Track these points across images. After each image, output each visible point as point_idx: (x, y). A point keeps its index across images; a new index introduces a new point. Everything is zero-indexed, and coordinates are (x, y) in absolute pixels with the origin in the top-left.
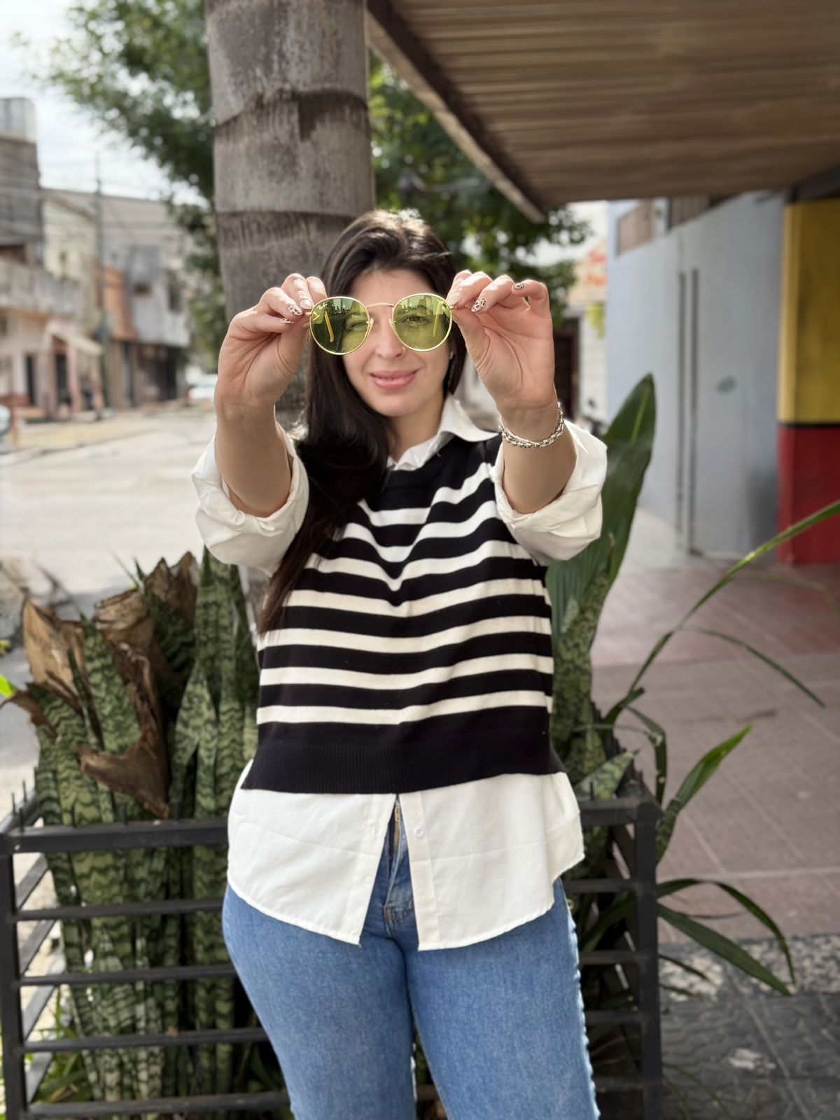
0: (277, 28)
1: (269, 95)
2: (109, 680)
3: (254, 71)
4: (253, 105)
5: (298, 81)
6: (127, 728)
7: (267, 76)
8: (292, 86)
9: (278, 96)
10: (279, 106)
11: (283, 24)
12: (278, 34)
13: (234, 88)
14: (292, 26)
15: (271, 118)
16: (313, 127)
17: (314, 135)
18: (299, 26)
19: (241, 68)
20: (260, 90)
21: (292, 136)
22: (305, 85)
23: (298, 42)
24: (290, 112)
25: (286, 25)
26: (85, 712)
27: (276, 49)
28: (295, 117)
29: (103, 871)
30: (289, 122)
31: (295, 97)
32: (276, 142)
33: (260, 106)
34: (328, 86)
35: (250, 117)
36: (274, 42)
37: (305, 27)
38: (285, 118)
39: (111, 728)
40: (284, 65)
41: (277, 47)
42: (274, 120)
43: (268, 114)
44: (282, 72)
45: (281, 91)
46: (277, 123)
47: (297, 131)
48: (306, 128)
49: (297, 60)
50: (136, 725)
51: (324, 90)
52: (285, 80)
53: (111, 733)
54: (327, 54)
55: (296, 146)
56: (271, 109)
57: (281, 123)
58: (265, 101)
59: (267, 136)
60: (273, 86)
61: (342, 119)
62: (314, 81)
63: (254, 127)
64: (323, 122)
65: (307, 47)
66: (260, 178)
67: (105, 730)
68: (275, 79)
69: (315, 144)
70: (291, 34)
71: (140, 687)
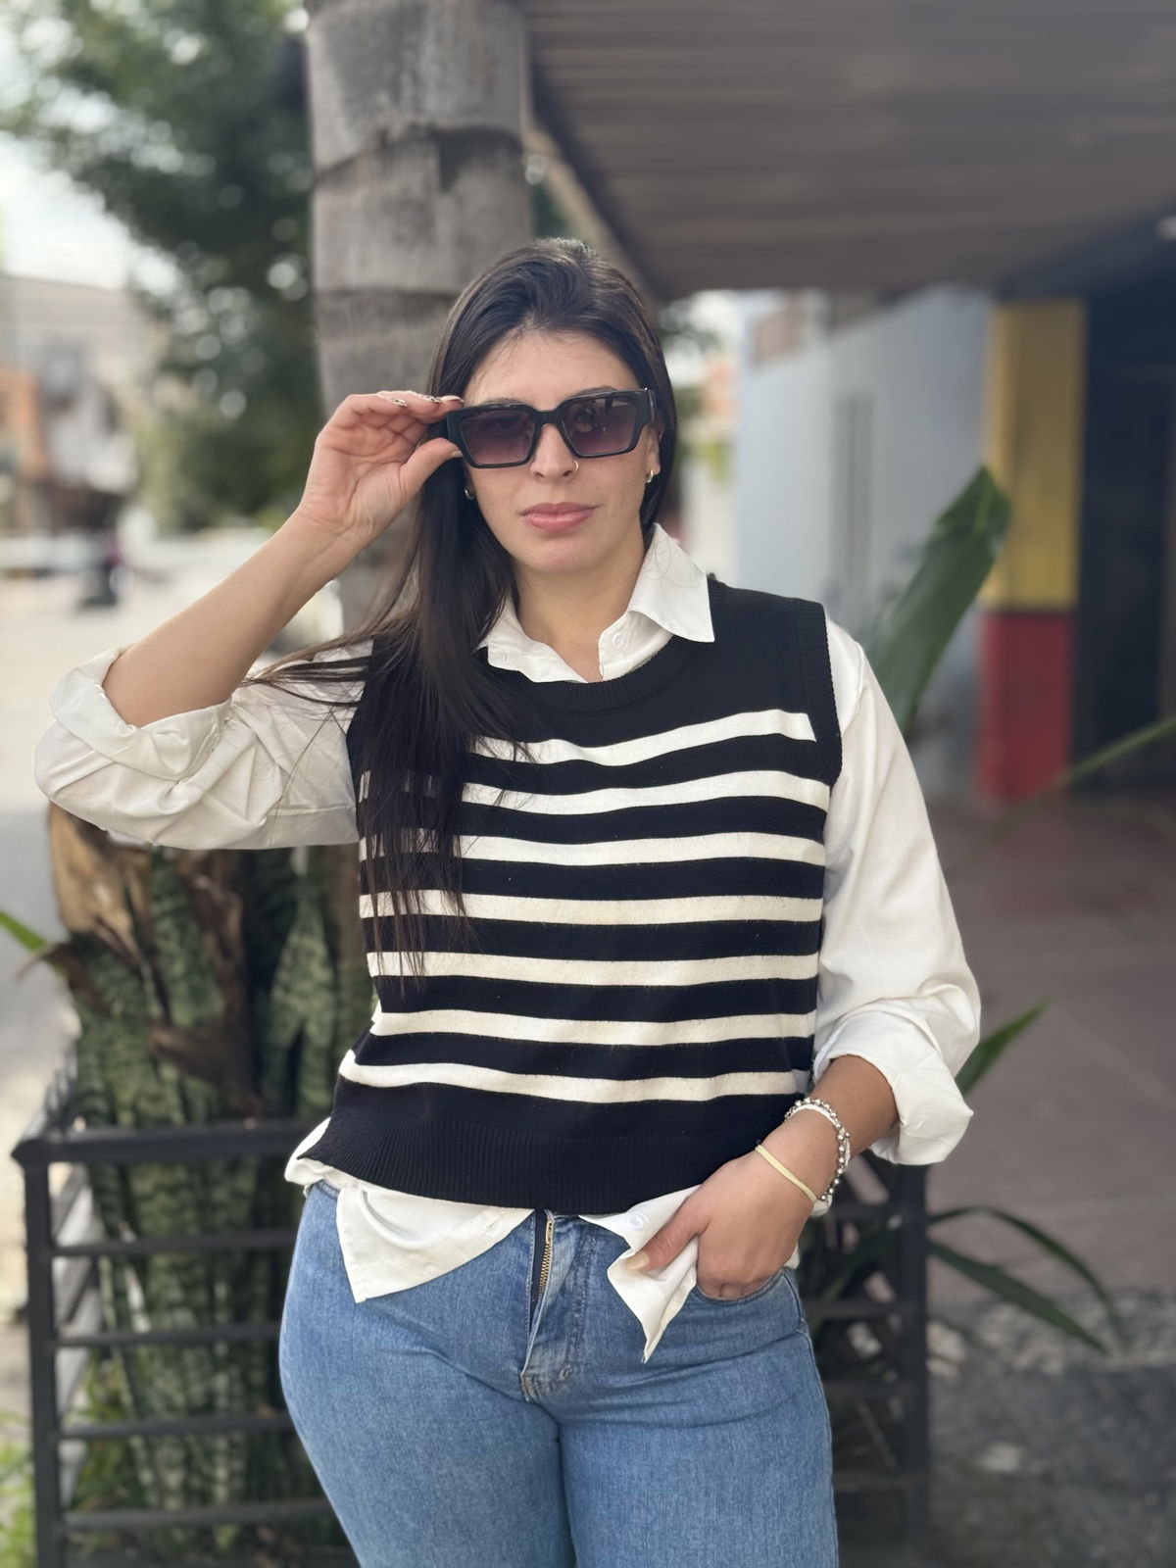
0: (409, 40)
1: (397, 129)
2: (182, 929)
3: (376, 97)
4: (373, 144)
5: (437, 113)
6: (205, 995)
7: (394, 104)
8: (430, 119)
9: (409, 133)
10: (411, 145)
11: (417, 35)
12: (411, 47)
13: (347, 119)
14: (430, 37)
15: (401, 162)
16: (458, 175)
17: (459, 187)
18: (439, 39)
20: (384, 123)
21: (428, 187)
22: (448, 118)
23: (439, 59)
24: (427, 155)
25: (423, 35)
26: (146, 971)
27: (408, 69)
28: (433, 163)
29: (173, 1191)
30: (424, 169)
31: (434, 134)
32: (405, 196)
33: (385, 148)
34: (477, 120)
35: (369, 160)
36: (404, 59)
37: (448, 40)
38: (418, 163)
39: (182, 995)
40: (418, 90)
41: (409, 65)
42: (400, 166)
43: (397, 156)
44: (414, 99)
45: (413, 127)
46: (405, 170)
47: (435, 180)
48: (447, 176)
49: (437, 83)
50: (216, 991)
51: (472, 126)
52: (418, 109)
53: (183, 1001)
54: (477, 76)
55: (433, 201)
56: (400, 150)
57: (412, 170)
58: (391, 139)
59: (393, 187)
60: (402, 119)
61: (496, 167)
62: (460, 113)
63: (376, 174)
64: (470, 169)
65: (450, 66)
66: (382, 244)
67: (175, 996)
68: (406, 110)
69: (460, 199)
70: (429, 48)
71: (220, 940)
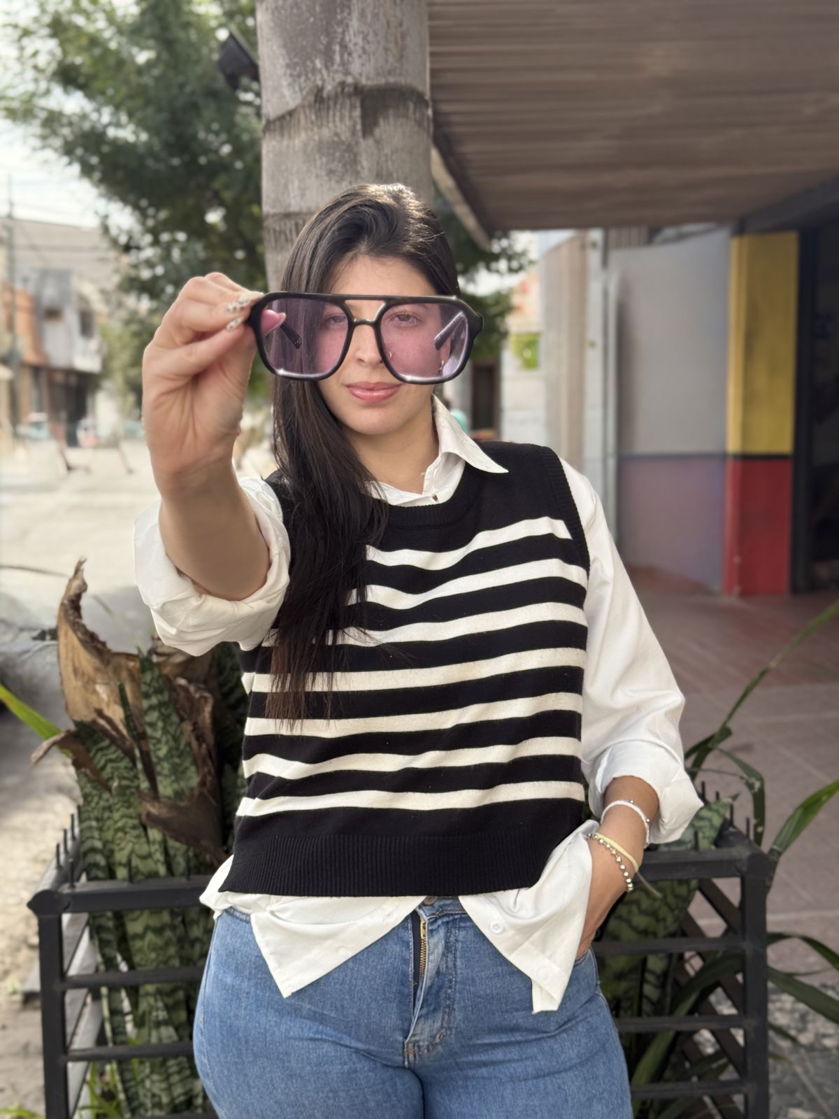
0: (339, 17)
1: (329, 88)
2: (165, 718)
3: (313, 63)
4: (311, 98)
5: (361, 75)
6: (184, 772)
7: (327, 68)
8: (354, 78)
9: (339, 90)
10: (340, 101)
11: (345, 14)
12: (340, 23)
13: (290, 80)
14: (355, 15)
15: (331, 113)
16: (376, 124)
17: (377, 132)
18: (363, 15)
19: (299, 60)
20: (319, 83)
21: (354, 133)
22: (368, 78)
23: (362, 32)
24: (352, 107)
25: (349, 14)
27: (338, 40)
28: (357, 113)
29: (159, 931)
30: (351, 117)
31: (358, 90)
32: (336, 139)
33: (320, 101)
34: (392, 80)
35: (308, 111)
36: (336, 32)
37: (369, 16)
38: (347, 114)
39: (166, 772)
40: (346, 56)
41: (339, 36)
42: (334, 115)
43: (328, 108)
44: (343, 64)
45: (343, 84)
46: (337, 119)
47: (359, 127)
48: (368, 125)
49: (360, 51)
50: (193, 769)
51: (387, 84)
52: (347, 73)
53: (166, 776)
54: (392, 45)
55: (357, 143)
56: (331, 103)
57: (342, 119)
58: (325, 95)
59: (326, 133)
60: (333, 79)
61: (406, 116)
62: (378, 74)
63: (312, 122)
64: (386, 118)
65: (370, 38)
66: (317, 176)
67: (160, 774)
68: (337, 71)
69: (378, 142)
70: (354, 23)
71: (196, 727)
